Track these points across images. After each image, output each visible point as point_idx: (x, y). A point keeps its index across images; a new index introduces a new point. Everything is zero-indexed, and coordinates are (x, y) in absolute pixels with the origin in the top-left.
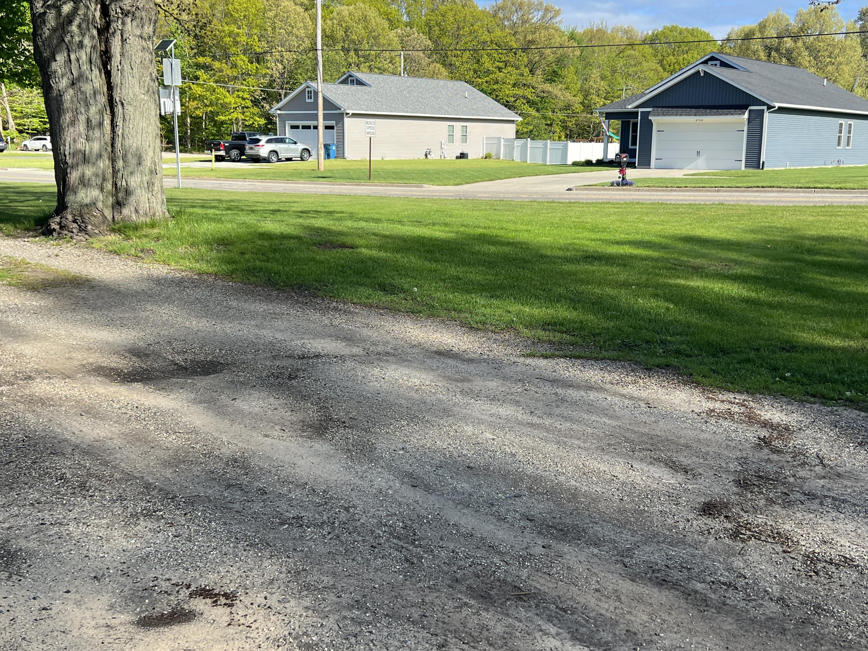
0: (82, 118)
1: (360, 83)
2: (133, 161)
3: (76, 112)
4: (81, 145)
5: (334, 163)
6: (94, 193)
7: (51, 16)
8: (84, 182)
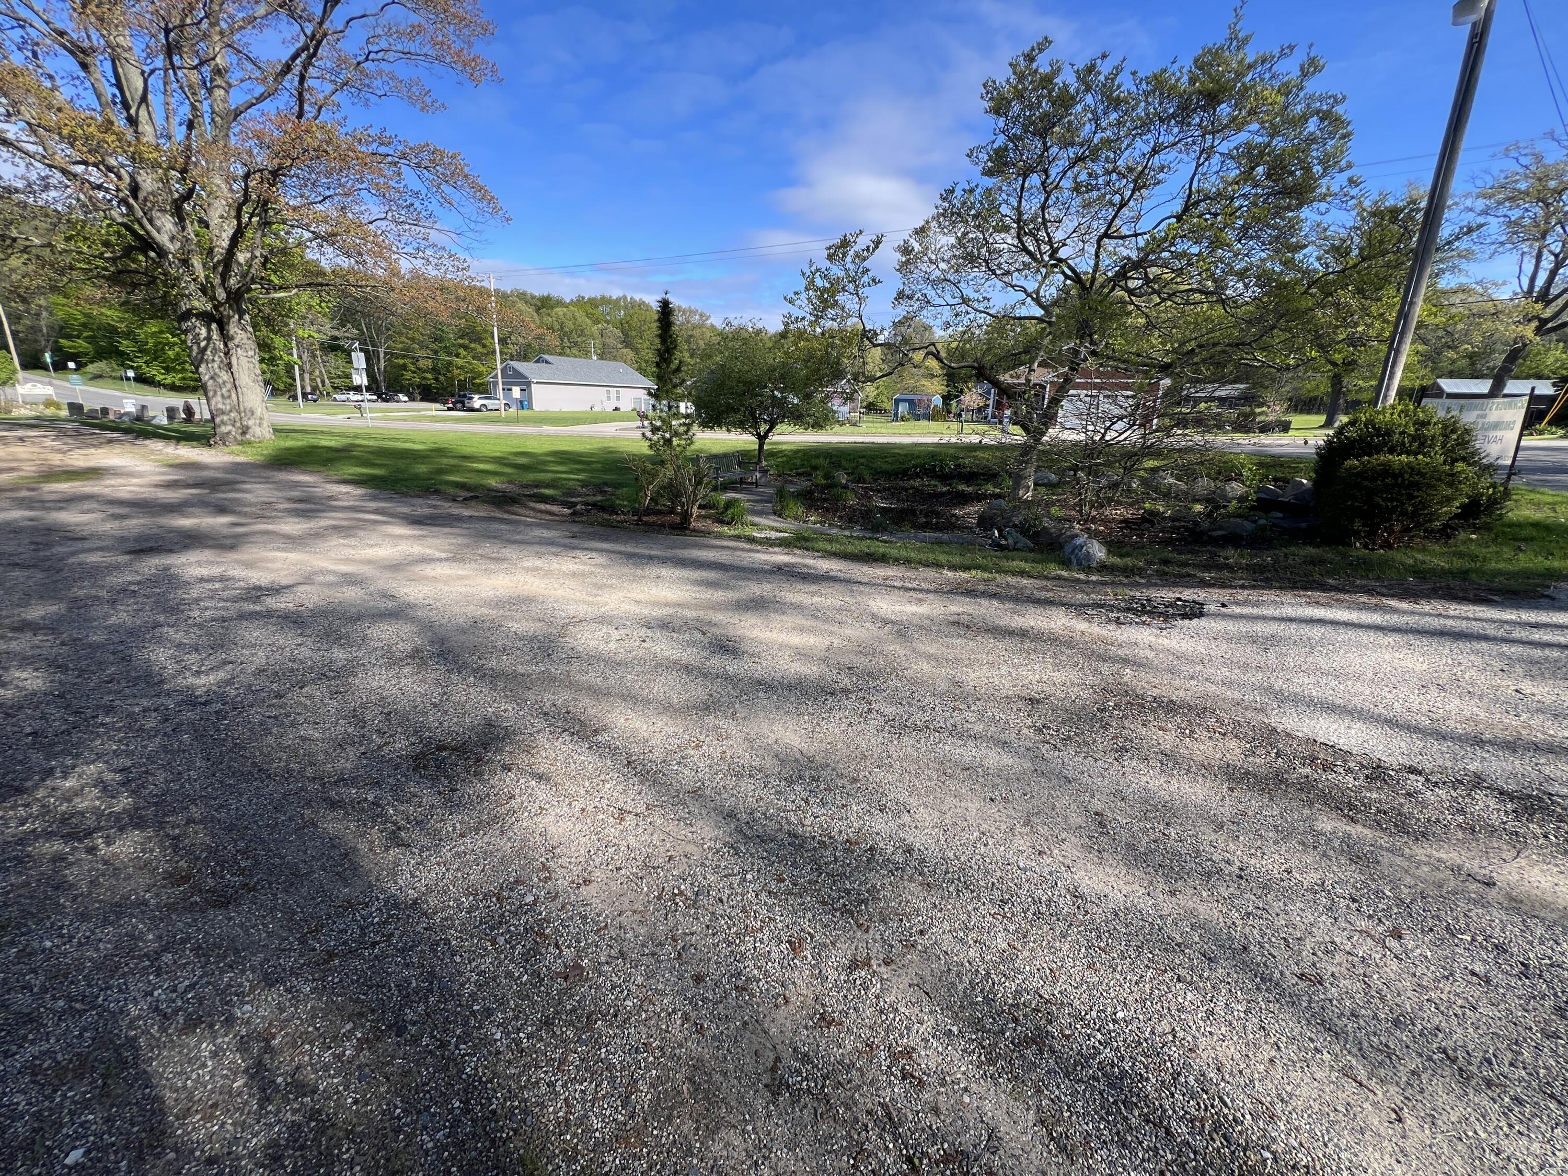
0: (219, 393)
1: (547, 362)
2: (249, 414)
3: (215, 392)
4: (220, 406)
5: (525, 413)
6: (230, 428)
7: (195, 348)
8: (223, 423)
